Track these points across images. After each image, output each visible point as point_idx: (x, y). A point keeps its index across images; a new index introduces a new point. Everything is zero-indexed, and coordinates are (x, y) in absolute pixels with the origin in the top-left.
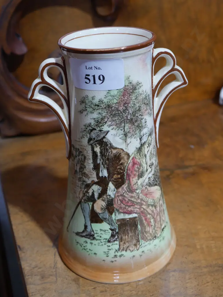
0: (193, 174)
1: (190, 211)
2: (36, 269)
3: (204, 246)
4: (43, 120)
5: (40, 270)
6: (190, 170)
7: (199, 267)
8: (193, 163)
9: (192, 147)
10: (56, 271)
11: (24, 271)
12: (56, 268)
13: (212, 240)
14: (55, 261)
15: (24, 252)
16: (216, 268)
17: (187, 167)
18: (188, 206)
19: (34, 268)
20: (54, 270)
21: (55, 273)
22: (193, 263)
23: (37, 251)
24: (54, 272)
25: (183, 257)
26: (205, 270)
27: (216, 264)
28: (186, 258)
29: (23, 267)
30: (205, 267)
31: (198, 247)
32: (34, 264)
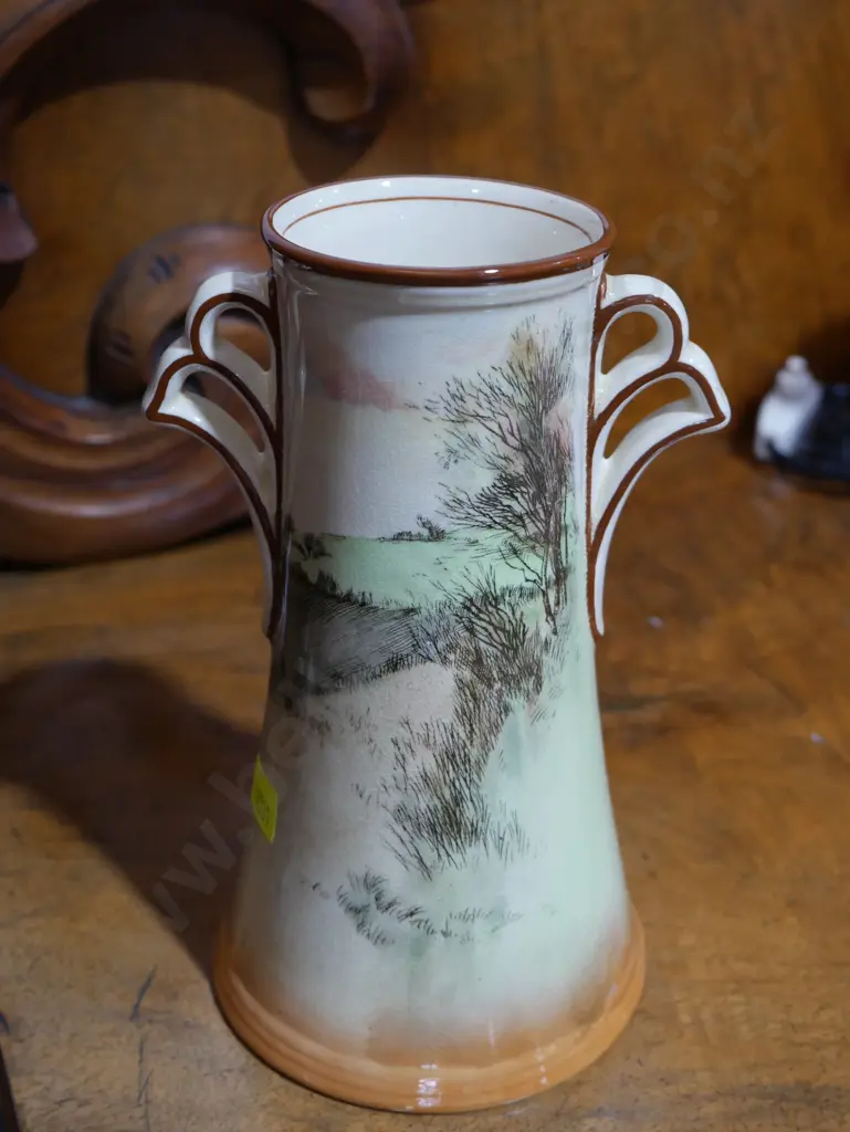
0: (663, 730)
1: (652, 875)
2: (70, 1106)
3: (706, 1014)
4: (91, 510)
5: (85, 1111)
6: (650, 715)
7: (688, 1096)
8: (659, 687)
9: (656, 622)
10: (146, 1116)
11: (21, 1115)
12: (147, 1102)
13: (734, 992)
14: (141, 1073)
15: (21, 1041)
16: (751, 1101)
17: (639, 703)
18: (645, 857)
19: (60, 1103)
20: (139, 1112)
21: (141, 1123)
22: (668, 1084)
23: (73, 1035)
24: (141, 1118)
25: (628, 1058)
26: (711, 1109)
27: (751, 1085)
28: (639, 1062)
29: (17, 1098)
30: (711, 1100)
31: (685, 1018)
32: (60, 1087)
